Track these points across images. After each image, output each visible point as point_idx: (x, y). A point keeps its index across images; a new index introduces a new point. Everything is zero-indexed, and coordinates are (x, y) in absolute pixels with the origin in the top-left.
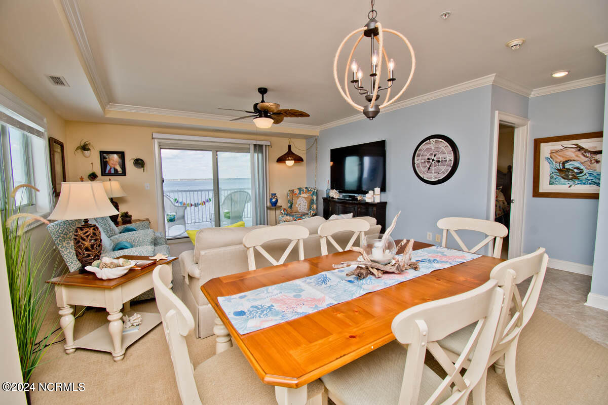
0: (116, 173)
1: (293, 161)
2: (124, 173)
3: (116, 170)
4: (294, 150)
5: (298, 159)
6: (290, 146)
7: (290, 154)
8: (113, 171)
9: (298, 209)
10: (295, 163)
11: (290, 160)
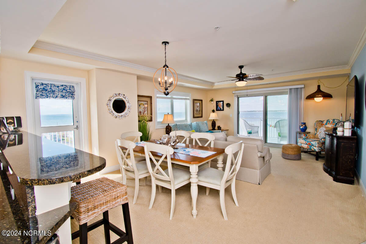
0: (221, 110)
1: (322, 98)
2: (223, 110)
3: (221, 108)
4: (322, 89)
5: (327, 96)
6: (319, 86)
7: (319, 92)
8: (220, 109)
9: (319, 136)
10: (323, 99)
11: (319, 97)
